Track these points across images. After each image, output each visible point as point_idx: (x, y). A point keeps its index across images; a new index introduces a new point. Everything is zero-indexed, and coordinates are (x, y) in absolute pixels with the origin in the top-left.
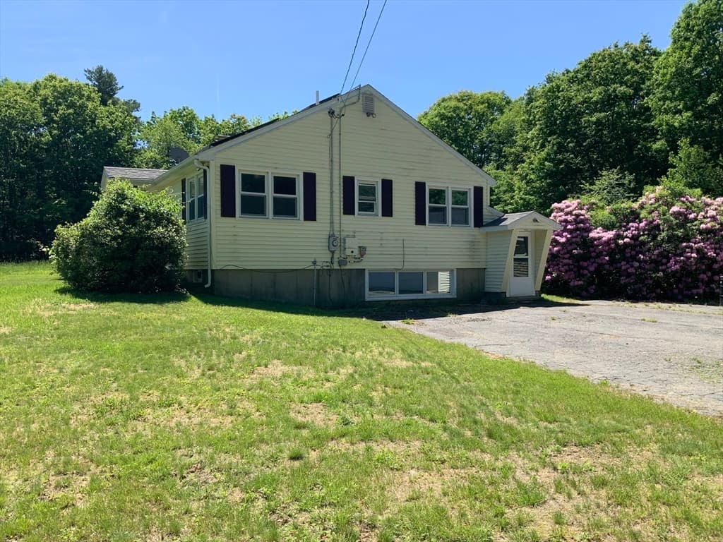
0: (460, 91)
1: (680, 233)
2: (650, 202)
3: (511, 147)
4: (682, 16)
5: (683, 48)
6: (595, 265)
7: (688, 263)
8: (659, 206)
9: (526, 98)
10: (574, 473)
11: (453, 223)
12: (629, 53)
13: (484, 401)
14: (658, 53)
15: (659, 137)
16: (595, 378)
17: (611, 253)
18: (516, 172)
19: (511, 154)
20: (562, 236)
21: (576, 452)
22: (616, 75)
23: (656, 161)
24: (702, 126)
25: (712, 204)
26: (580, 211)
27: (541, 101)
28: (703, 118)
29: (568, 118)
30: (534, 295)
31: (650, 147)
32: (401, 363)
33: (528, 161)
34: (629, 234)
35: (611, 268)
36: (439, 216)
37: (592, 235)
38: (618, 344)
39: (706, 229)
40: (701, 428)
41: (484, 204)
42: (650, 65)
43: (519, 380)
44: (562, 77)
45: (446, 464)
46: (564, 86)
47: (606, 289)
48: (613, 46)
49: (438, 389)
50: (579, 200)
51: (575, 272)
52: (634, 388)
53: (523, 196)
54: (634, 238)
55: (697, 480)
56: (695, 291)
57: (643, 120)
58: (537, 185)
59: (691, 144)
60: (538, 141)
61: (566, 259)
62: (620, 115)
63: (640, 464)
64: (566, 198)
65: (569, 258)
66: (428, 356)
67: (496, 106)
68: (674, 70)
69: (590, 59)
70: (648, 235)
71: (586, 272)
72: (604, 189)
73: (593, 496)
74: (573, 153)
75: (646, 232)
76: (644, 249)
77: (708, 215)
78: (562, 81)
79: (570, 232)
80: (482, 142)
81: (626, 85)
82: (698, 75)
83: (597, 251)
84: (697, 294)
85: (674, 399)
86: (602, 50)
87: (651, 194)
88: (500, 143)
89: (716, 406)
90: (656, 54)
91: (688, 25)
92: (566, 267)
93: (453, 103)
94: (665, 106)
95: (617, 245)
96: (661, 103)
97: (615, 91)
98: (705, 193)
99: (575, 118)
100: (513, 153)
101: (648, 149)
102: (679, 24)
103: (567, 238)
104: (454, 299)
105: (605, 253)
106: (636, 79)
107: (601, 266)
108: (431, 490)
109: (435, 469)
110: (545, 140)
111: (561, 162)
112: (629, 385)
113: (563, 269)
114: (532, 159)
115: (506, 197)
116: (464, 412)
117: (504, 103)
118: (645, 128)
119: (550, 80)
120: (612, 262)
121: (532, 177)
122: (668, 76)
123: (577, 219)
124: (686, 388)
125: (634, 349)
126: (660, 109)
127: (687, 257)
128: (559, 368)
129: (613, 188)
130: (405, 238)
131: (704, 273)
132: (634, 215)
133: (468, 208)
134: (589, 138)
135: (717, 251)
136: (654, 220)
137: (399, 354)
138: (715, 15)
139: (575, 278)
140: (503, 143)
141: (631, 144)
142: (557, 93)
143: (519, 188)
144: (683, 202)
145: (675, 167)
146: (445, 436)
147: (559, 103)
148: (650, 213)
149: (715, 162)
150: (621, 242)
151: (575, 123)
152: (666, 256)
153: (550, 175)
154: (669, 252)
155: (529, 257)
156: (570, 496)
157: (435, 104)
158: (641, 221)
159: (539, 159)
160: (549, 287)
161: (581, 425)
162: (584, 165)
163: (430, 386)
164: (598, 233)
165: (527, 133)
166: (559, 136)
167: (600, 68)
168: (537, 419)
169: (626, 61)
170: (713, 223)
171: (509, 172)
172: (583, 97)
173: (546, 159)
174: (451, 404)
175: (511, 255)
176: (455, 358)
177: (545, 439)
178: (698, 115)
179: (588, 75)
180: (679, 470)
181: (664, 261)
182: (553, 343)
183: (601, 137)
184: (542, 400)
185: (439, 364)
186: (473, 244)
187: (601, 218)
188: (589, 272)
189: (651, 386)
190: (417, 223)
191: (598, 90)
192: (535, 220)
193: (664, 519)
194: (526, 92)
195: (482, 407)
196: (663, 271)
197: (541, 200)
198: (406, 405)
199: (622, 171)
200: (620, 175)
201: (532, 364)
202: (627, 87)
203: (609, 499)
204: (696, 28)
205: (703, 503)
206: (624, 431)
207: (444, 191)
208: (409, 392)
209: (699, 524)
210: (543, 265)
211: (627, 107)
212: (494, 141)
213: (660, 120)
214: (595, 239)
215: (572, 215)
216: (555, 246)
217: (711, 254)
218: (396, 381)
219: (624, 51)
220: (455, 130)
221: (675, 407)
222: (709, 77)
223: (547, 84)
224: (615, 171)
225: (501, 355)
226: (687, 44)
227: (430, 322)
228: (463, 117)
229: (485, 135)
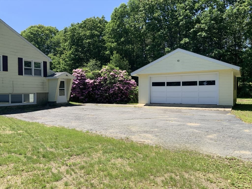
0: (39, 24)
1: (113, 81)
2: (104, 71)
3: (59, 48)
4: (114, 11)
5: (114, 22)
6: (88, 91)
7: (115, 91)
8: (107, 72)
9: (64, 31)
10: (73, 166)
11: (35, 75)
12: (98, 21)
13: (43, 144)
14: (107, 22)
15: (107, 50)
16: (85, 130)
17: (93, 88)
18: (61, 57)
19: (59, 50)
20: (76, 81)
21: (75, 158)
22: (94, 27)
23: (107, 58)
24: (120, 48)
25: (122, 72)
26: (82, 73)
27: (69, 33)
28: (120, 45)
29: (79, 40)
30: (67, 102)
31: (105, 53)
32: (8, 132)
33: (65, 54)
34: (98, 81)
35: (93, 92)
36: (29, 72)
37: (86, 81)
38: (93, 118)
39: (120, 80)
40: (115, 143)
41: (47, 68)
42: (105, 26)
43: (58, 134)
44: (77, 25)
45: (24, 171)
46: (77, 28)
47: (91, 99)
48: (93, 17)
49: (24, 141)
50: (82, 69)
51: (81, 94)
52: (97, 132)
53: (64, 66)
54: (100, 82)
55: (113, 161)
56: (117, 100)
57: (103, 44)
58: (69, 62)
59: (117, 53)
60: (69, 47)
61: (78, 89)
62: (96, 41)
63: (96, 158)
64: (78, 68)
65: (79, 89)
66: (22, 128)
67: (53, 32)
68: (112, 28)
69: (86, 20)
70: (104, 81)
71: (84, 94)
72: (91, 66)
73: (79, 173)
74: (81, 53)
75: (103, 81)
76: (103, 86)
77: (121, 76)
78: (77, 27)
79: (79, 80)
80: (47, 45)
81: (97, 31)
82: (119, 31)
83: (88, 87)
84: (118, 100)
85: (109, 135)
86: (90, 18)
87: (105, 68)
88: (55, 46)
89: (120, 135)
90: (106, 22)
91: (116, 14)
92: (78, 92)
93: (36, 29)
94: (109, 40)
95: (94, 84)
96: (108, 39)
97: (94, 33)
98: (120, 69)
99: (81, 40)
100: (60, 50)
101: (105, 54)
102: (113, 14)
103: (78, 82)
104: (36, 105)
105: (90, 87)
106: (100, 30)
107: (89, 92)
108: (16, 183)
109: (19, 174)
110: (71, 47)
111: (77, 55)
112: (95, 131)
113: (77, 93)
114: (67, 53)
115: (58, 66)
116: (35, 149)
117: (56, 31)
118: (104, 47)
119: (72, 25)
120: (93, 90)
121: (67, 59)
122: (110, 30)
123: (82, 76)
124: (112, 131)
125: (98, 119)
126: (108, 41)
127: (115, 89)
128: (73, 128)
129: (94, 65)
130: (13, 80)
131: (120, 94)
132: (99, 75)
133: (41, 70)
134: (86, 48)
135: (123, 87)
136: (105, 77)
137: (8, 129)
138: (123, 13)
139: (81, 96)
140: (56, 46)
141: (99, 51)
142: (75, 31)
143: (62, 63)
144: (114, 71)
145: (112, 60)
146: (25, 160)
147: (76, 34)
148: (104, 74)
149: (123, 59)
150: (95, 84)
151: (82, 42)
152: (109, 88)
153: (73, 59)
154: (110, 87)
155: (65, 88)
156: (71, 175)
157: (28, 28)
158: (102, 77)
159: (69, 53)
160: (72, 99)
161: (78, 148)
162: (84, 57)
163: (21, 141)
164: (88, 80)
165: (65, 44)
166: (76, 46)
167: (89, 24)
168: (62, 148)
169: (97, 23)
170: (122, 78)
171: (58, 57)
172: (84, 33)
173: (71, 54)
174: (29, 147)
175: (58, 88)
176: (33, 128)
177: (64, 155)
178: (119, 44)
179: (85, 26)
180: (107, 158)
181: (108, 90)
182: (72, 119)
183: (90, 48)
184: (65, 140)
185: (26, 131)
186: (43, 84)
187: (89, 75)
188: (86, 94)
189: (102, 131)
190: (19, 74)
191: (88, 32)
192: (67, 75)
193: (101, 176)
194: (64, 29)
195: (42, 146)
196: (108, 93)
197: (70, 68)
198: (9, 150)
199: (96, 60)
200: (96, 61)
201: (63, 128)
202: (98, 32)
203: (85, 173)
204: (118, 16)
205: (113, 168)
206: (92, 148)
207: (31, 62)
208: (11, 144)
209: (112, 176)
210: (70, 91)
211: (98, 39)
212: (53, 45)
213: (108, 45)
214: (87, 83)
215: (80, 74)
216: (74, 85)
217: (122, 88)
218: (6, 140)
219: (97, 20)
220: (37, 39)
221: (109, 138)
222: (121, 32)
223: (71, 27)
224: (94, 60)
225: (52, 125)
226: (115, 21)
227: (24, 114)
228: (40, 34)
229: (49, 42)
